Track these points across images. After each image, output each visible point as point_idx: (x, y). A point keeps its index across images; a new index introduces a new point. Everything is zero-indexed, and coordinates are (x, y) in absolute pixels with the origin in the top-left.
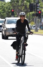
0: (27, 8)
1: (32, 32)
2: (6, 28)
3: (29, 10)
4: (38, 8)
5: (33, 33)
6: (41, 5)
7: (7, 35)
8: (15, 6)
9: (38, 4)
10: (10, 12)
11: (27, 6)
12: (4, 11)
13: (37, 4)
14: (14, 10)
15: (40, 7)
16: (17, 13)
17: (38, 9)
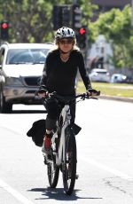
0: (46, 19)
1: (95, 91)
2: (6, 78)
3: (52, 26)
4: (77, 18)
5: (98, 93)
6: (85, 10)
7: (7, 99)
8: (12, 13)
9: (79, 7)
11: (46, 12)
13: (74, 7)
14: (7, 23)
15: (83, 16)
16: (18, 33)
17: (78, 22)
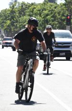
10: (63, 20)
12: (55, 18)
